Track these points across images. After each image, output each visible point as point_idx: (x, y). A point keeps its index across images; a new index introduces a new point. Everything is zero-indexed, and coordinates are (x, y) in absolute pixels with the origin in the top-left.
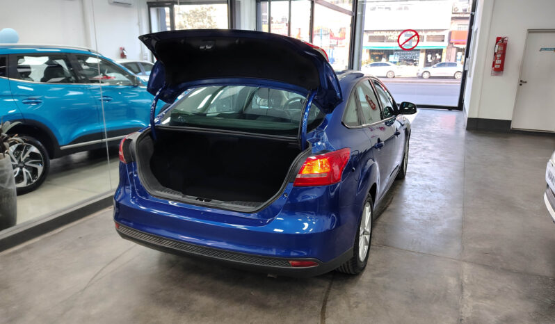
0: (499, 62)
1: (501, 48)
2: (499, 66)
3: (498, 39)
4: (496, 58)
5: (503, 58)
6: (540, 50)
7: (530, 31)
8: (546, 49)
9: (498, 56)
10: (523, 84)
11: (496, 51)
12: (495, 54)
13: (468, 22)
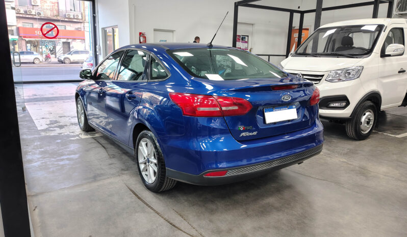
1: (144, 39)
3: (140, 33)
7: (155, 30)
8: (162, 41)
11: (142, 41)
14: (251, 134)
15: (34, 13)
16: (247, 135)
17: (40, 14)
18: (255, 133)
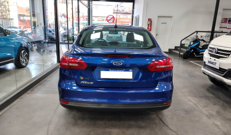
0: (150, 27)
1: (150, 23)
2: (150, 29)
3: (149, 19)
4: (148, 26)
5: (151, 26)
6: (162, 23)
7: (159, 17)
8: (163, 23)
9: (150, 25)
10: (157, 35)
11: (149, 24)
12: (148, 25)
13: (131, 15)
14: (88, 83)
15: (121, 11)
16: (86, 83)
17: (124, 11)
18: (92, 83)
